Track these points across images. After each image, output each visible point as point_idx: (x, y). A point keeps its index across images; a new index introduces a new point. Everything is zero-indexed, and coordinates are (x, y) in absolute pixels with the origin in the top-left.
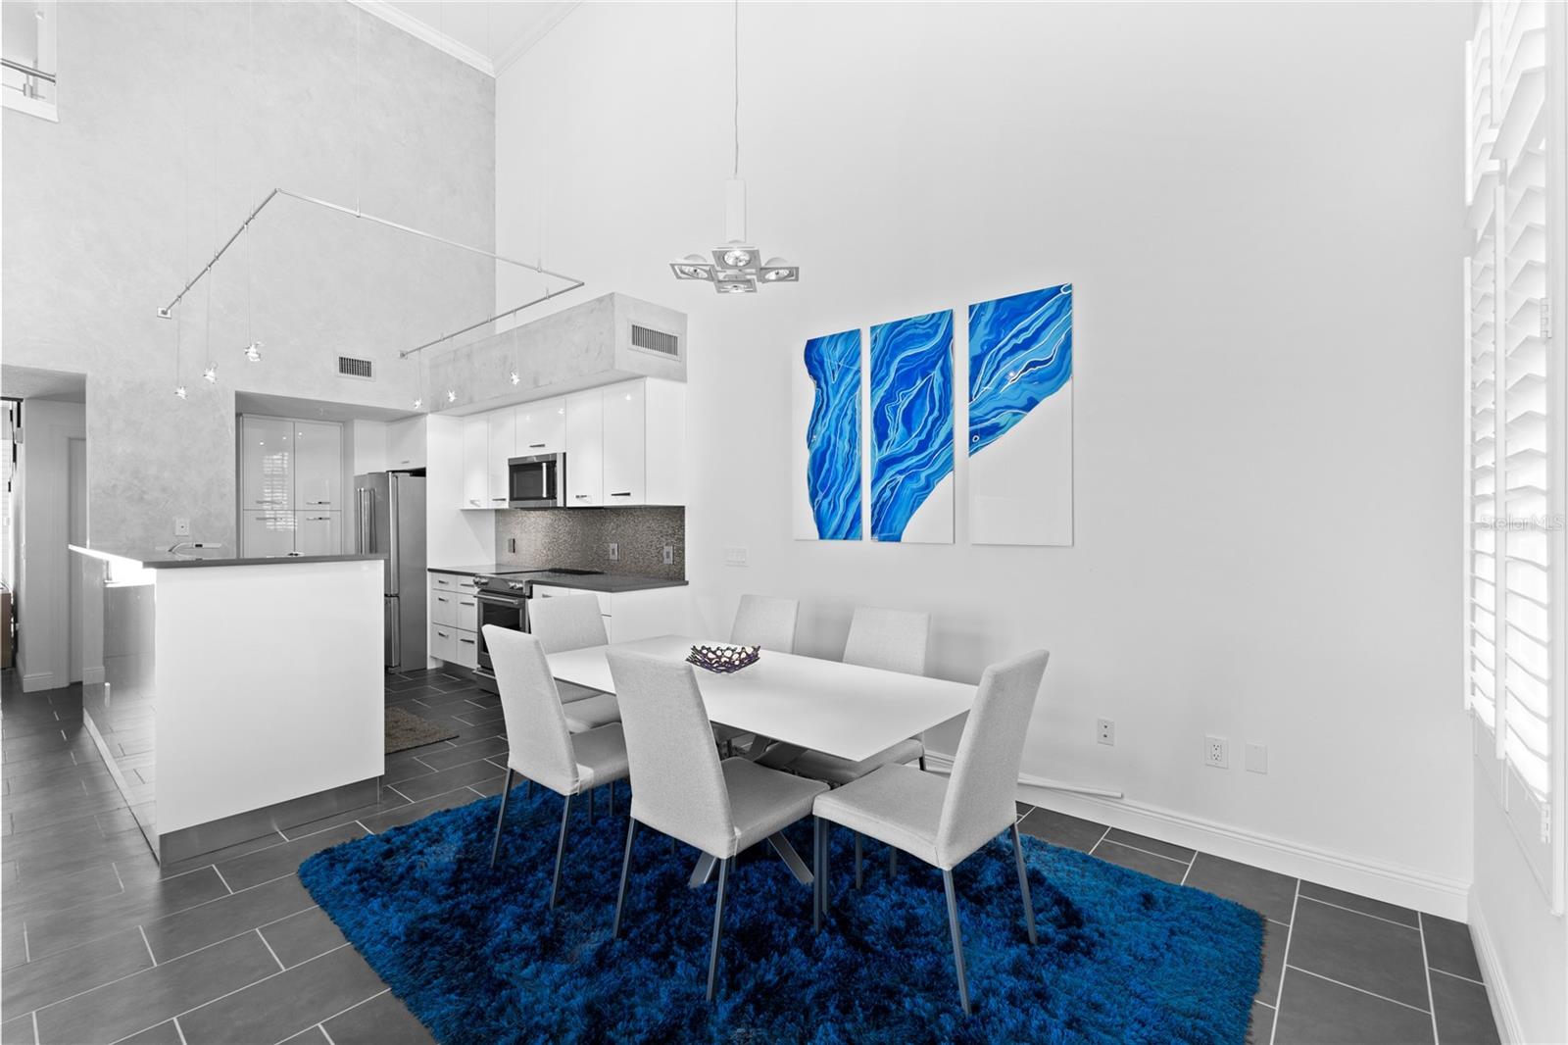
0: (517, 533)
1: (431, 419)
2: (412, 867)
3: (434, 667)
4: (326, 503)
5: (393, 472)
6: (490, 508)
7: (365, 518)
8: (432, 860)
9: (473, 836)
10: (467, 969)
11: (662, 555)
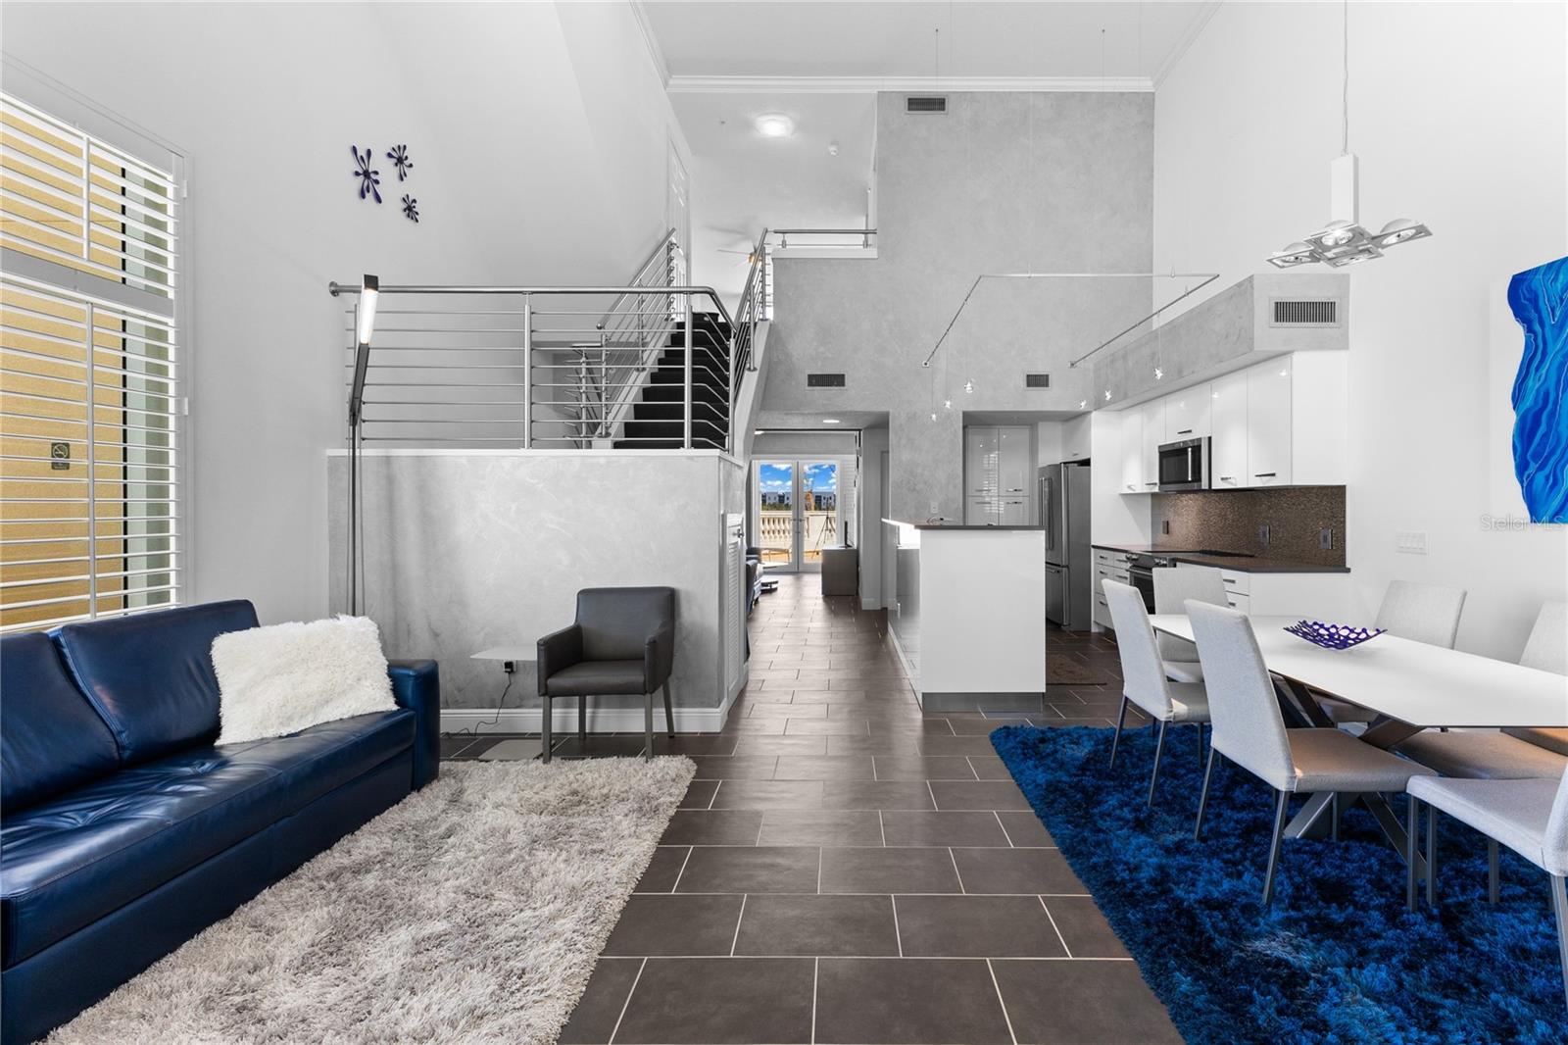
0: (1171, 516)
1: (1094, 415)
2: (1056, 751)
3: (1097, 631)
4: (1020, 490)
5: (1065, 463)
6: (1145, 491)
7: (1045, 502)
8: (1070, 752)
9: (1102, 747)
10: (1082, 817)
11: (1318, 540)
